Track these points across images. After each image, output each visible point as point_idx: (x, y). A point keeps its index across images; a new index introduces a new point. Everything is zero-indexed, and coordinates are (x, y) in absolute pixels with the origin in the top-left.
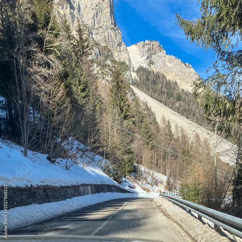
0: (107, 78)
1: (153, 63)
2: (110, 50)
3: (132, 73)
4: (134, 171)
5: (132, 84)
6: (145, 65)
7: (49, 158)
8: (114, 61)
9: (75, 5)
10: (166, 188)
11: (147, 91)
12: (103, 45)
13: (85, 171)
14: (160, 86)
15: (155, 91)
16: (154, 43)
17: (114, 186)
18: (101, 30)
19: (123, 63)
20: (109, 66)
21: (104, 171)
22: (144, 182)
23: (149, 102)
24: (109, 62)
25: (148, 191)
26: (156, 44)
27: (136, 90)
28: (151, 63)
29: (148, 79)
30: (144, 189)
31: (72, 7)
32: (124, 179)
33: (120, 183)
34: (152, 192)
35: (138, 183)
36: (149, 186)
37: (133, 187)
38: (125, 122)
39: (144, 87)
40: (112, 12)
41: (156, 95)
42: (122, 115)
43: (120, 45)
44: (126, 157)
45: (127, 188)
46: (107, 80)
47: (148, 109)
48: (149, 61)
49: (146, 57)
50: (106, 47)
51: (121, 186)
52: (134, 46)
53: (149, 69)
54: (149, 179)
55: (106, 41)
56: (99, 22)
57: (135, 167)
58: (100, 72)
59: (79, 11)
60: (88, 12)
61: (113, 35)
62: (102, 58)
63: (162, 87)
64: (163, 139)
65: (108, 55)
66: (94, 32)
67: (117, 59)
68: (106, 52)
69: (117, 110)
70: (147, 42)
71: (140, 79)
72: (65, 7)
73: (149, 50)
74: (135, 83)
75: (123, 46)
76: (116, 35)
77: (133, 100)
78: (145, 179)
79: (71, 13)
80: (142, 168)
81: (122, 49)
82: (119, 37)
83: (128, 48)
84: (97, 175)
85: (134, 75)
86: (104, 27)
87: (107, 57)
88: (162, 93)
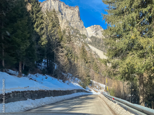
0: (77, 42)
1: (98, 34)
2: (78, 30)
3: (88, 39)
4: (91, 83)
5: (89, 43)
6: (94, 35)
7: (63, 81)
8: (80, 35)
9: (63, 13)
10: (105, 91)
11: (95, 46)
12: (75, 28)
13: (73, 85)
14: (101, 44)
15: (99, 46)
16: (98, 26)
17: (83, 90)
18: (74, 22)
19: (84, 35)
20: (78, 37)
21: (79, 84)
22: (95, 88)
23: (97, 51)
24: (78, 35)
25: (97, 92)
26: (99, 26)
27: (90, 46)
28: (97, 34)
29: (95, 41)
30: (95, 91)
31: (62, 14)
32: (87, 87)
33: (85, 89)
34: (99, 92)
35: (92, 89)
36: (97, 90)
37: (91, 90)
38: (87, 64)
39: (94, 45)
40: (79, 15)
41: (100, 48)
42: (85, 62)
43: (83, 28)
44: (87, 78)
45: (88, 91)
46: (77, 43)
47: (96, 54)
48: (96, 33)
49: (94, 32)
50: (76, 29)
51: (86, 90)
52: (89, 27)
53: (96, 37)
54: (97, 87)
55: (76, 26)
56: (73, 19)
57: (91, 82)
58: (74, 39)
59: (65, 15)
60: (69, 16)
61: (80, 24)
62: (75, 34)
63: (102, 44)
64: (103, 68)
65: (78, 32)
66: (71, 23)
67: (81, 34)
68: (77, 31)
69: (83, 60)
70: (95, 26)
71: (92, 41)
72: (59, 14)
73: (96, 29)
74: (90, 43)
75: (84, 27)
76: (81, 24)
77: (89, 50)
78: (96, 87)
79: (62, 17)
80: (94, 82)
81: (84, 29)
82: (82, 24)
83: (87, 28)
84: (77, 86)
85: (89, 39)
86: (76, 21)
87: (77, 33)
88: (103, 47)
